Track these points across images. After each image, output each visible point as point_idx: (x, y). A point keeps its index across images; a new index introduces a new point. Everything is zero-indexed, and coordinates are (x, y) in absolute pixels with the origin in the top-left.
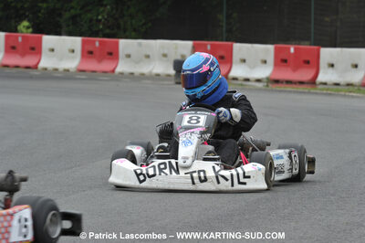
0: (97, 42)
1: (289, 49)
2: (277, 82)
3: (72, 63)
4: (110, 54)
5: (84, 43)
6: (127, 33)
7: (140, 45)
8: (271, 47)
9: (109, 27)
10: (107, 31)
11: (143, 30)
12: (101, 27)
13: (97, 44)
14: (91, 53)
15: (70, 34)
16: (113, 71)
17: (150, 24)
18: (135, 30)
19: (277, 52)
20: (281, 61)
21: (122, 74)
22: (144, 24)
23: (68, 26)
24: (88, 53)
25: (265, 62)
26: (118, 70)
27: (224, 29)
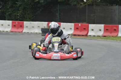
0: (17, 22)
1: (79, 25)
2: (75, 35)
3: (9, 29)
4: (21, 26)
5: (13, 23)
6: (27, 20)
7: (31, 23)
8: (73, 24)
9: (21, 18)
10: (21, 19)
11: (32, 19)
12: (19, 17)
13: (17, 23)
14: (15, 26)
15: (9, 20)
16: (22, 32)
17: (34, 17)
18: (29, 19)
19: (75, 25)
20: (76, 29)
21: (25, 32)
22: (33, 17)
23: (8, 17)
24: (14, 26)
25: (71, 29)
26: (24, 31)
27: (58, 18)
